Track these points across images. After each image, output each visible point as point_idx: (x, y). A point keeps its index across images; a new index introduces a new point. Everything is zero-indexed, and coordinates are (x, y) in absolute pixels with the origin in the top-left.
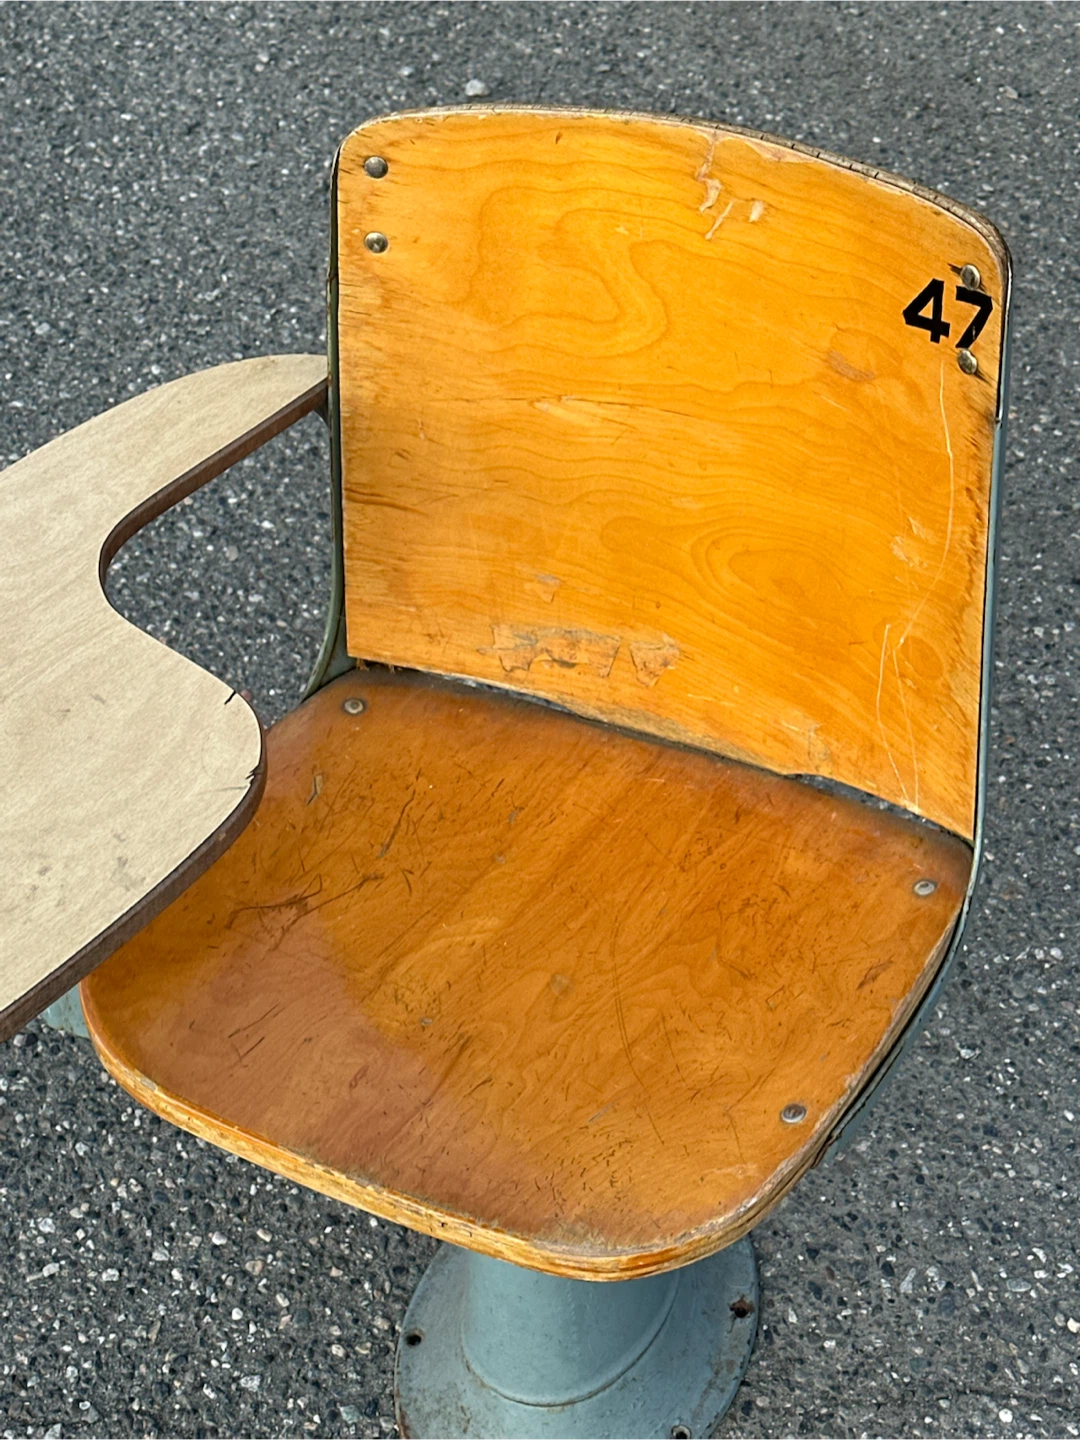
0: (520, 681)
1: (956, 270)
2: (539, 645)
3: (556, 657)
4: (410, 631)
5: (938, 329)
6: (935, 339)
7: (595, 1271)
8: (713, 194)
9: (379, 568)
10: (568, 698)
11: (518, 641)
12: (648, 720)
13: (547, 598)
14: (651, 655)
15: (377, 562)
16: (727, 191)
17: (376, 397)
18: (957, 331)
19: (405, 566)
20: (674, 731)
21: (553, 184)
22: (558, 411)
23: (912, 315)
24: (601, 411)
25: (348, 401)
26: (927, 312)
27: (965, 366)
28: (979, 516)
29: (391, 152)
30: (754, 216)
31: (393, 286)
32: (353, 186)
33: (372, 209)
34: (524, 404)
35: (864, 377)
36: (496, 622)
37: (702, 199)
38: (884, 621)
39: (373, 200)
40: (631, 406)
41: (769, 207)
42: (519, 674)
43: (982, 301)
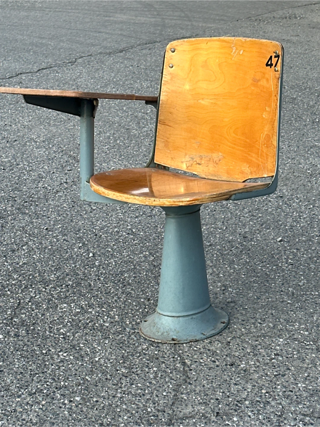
0: (190, 170)
1: (274, 52)
2: (194, 160)
3: (198, 162)
4: (168, 157)
5: (271, 65)
6: (271, 67)
7: (182, 202)
8: (234, 51)
9: (163, 140)
10: (199, 173)
11: (190, 159)
12: (215, 176)
13: (197, 148)
14: (217, 159)
15: (163, 139)
16: (237, 49)
17: (167, 100)
18: (274, 65)
19: (169, 140)
20: (220, 178)
21: (206, 53)
22: (202, 102)
23: (267, 65)
24: (211, 101)
25: (162, 100)
26: (269, 63)
27: (275, 70)
28: (277, 100)
29: (176, 48)
30: (241, 53)
31: (173, 75)
32: (168, 54)
33: (171, 59)
34: (196, 101)
35: (259, 80)
36: (186, 155)
37: (232, 52)
38: (261, 133)
39: (172, 57)
40: (217, 99)
41: (244, 51)
42: (190, 168)
43: (278, 56)
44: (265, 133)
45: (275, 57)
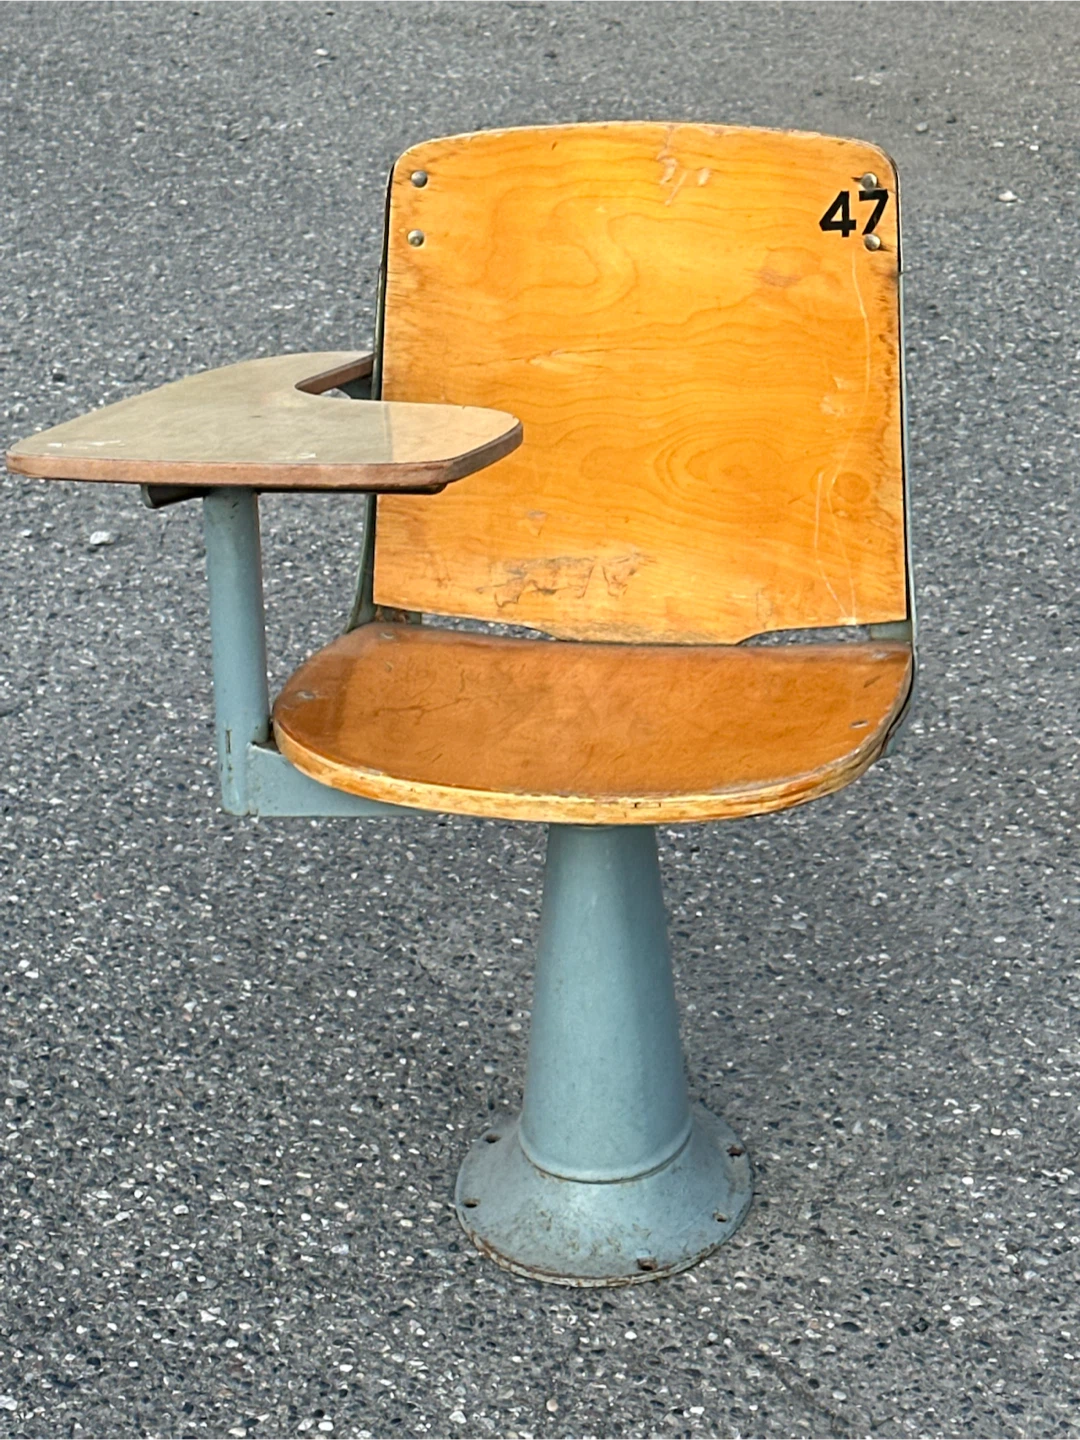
0: (511, 615)
1: (857, 180)
2: (527, 578)
3: (541, 586)
4: (423, 577)
5: (847, 226)
6: (845, 234)
8: (671, 171)
9: (403, 518)
10: (548, 624)
11: (511, 576)
12: (616, 629)
13: (534, 532)
14: (620, 567)
15: (402, 513)
16: (681, 166)
17: (410, 366)
18: (861, 226)
19: (424, 516)
20: (639, 634)
21: (549, 182)
22: (547, 364)
23: (826, 224)
24: (583, 359)
25: (389, 370)
26: (838, 217)
27: (870, 246)
28: (891, 352)
29: (430, 167)
30: (702, 180)
31: (427, 272)
32: (402, 193)
33: (415, 212)
34: (522, 362)
35: (792, 280)
36: (493, 560)
37: (661, 177)
38: (817, 472)
39: (416, 205)
40: (607, 350)
41: (714, 172)
42: (510, 608)
43: (882, 196)
44: (840, 469)
45: (863, 196)
